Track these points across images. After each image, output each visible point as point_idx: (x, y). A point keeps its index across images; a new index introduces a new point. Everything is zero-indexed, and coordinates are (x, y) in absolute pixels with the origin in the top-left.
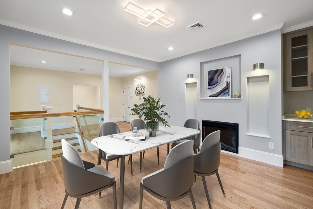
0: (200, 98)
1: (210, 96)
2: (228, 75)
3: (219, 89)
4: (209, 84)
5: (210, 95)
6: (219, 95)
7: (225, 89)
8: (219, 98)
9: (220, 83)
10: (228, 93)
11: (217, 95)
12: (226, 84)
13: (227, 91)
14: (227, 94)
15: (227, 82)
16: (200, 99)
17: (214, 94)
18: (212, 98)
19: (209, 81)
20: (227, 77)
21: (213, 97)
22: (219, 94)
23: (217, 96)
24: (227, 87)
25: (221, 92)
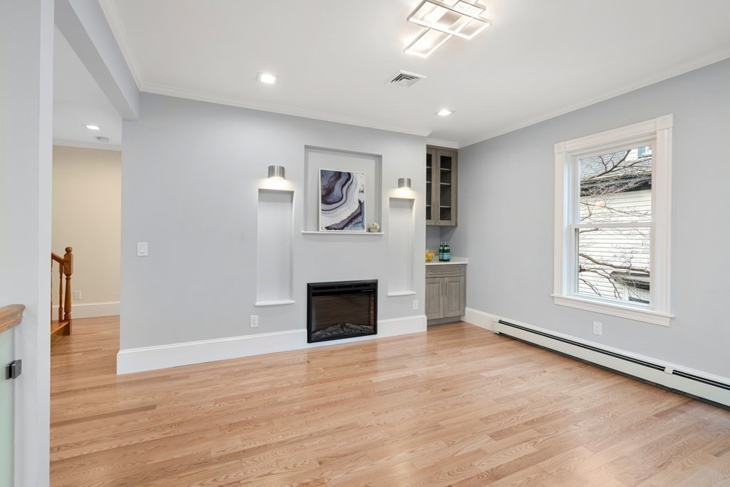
0: (303, 232)
1: (328, 228)
2: (359, 187)
3: (345, 212)
4: (325, 201)
5: (328, 225)
6: (346, 225)
7: (356, 214)
8: (345, 231)
9: (347, 202)
10: (362, 222)
11: (342, 226)
12: (358, 204)
13: (359, 219)
14: (360, 225)
15: (360, 202)
16: (303, 234)
17: (337, 224)
18: (333, 232)
19: (324, 193)
20: (360, 192)
21: (335, 229)
22: (345, 223)
23: (342, 229)
24: (359, 211)
25: (349, 219)
